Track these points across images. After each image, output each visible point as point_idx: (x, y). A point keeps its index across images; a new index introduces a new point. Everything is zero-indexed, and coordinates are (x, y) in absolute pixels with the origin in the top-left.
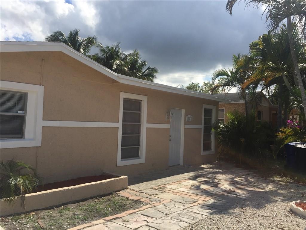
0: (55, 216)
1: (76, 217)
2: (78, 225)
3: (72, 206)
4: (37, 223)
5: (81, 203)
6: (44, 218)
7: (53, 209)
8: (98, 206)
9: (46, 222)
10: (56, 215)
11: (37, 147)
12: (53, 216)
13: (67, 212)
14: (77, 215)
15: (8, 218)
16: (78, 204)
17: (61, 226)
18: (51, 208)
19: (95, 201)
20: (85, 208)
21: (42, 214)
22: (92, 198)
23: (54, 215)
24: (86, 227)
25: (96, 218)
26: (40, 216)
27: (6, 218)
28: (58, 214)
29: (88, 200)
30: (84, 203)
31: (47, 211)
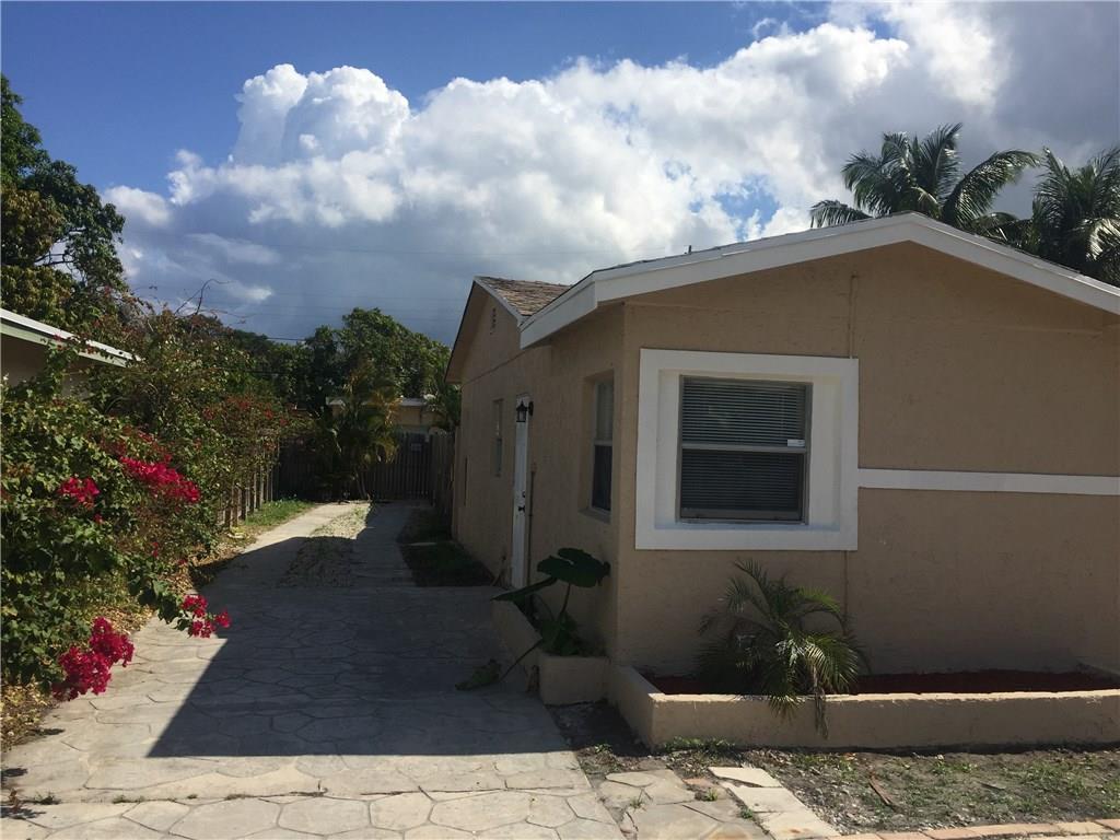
0: (922, 780)
1: (996, 796)
2: (1007, 822)
3: (975, 762)
4: (870, 789)
5: (1006, 758)
6: (887, 779)
7: (912, 756)
8: (1070, 776)
9: (897, 792)
10: (924, 777)
11: (845, 552)
12: (915, 777)
13: (959, 776)
14: (997, 790)
15: (783, 755)
16: (995, 757)
17: (947, 814)
18: (906, 752)
19: (1059, 761)
20: (1022, 774)
21: (878, 765)
22: (1042, 747)
23: (917, 775)
24: (1036, 834)
25: (1068, 815)
26: (874, 770)
27: (777, 754)
28: (930, 777)
29: (1028, 750)
30: (1016, 758)
31: (892, 759)
